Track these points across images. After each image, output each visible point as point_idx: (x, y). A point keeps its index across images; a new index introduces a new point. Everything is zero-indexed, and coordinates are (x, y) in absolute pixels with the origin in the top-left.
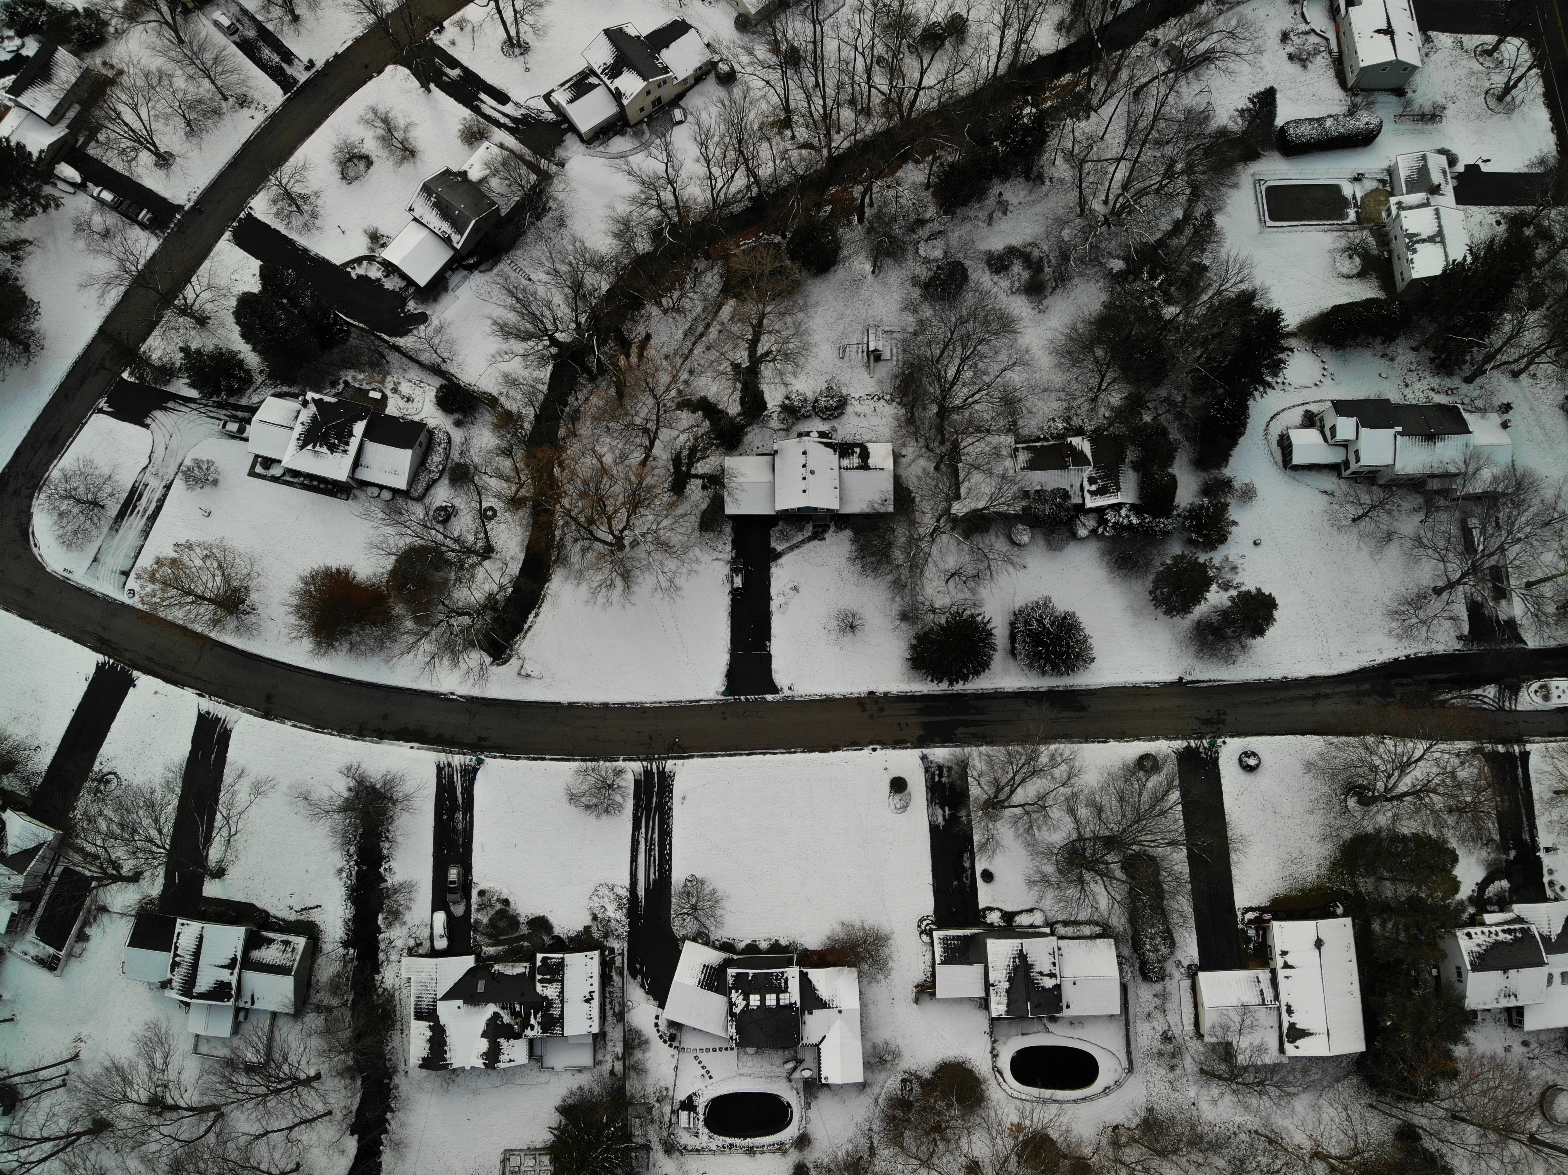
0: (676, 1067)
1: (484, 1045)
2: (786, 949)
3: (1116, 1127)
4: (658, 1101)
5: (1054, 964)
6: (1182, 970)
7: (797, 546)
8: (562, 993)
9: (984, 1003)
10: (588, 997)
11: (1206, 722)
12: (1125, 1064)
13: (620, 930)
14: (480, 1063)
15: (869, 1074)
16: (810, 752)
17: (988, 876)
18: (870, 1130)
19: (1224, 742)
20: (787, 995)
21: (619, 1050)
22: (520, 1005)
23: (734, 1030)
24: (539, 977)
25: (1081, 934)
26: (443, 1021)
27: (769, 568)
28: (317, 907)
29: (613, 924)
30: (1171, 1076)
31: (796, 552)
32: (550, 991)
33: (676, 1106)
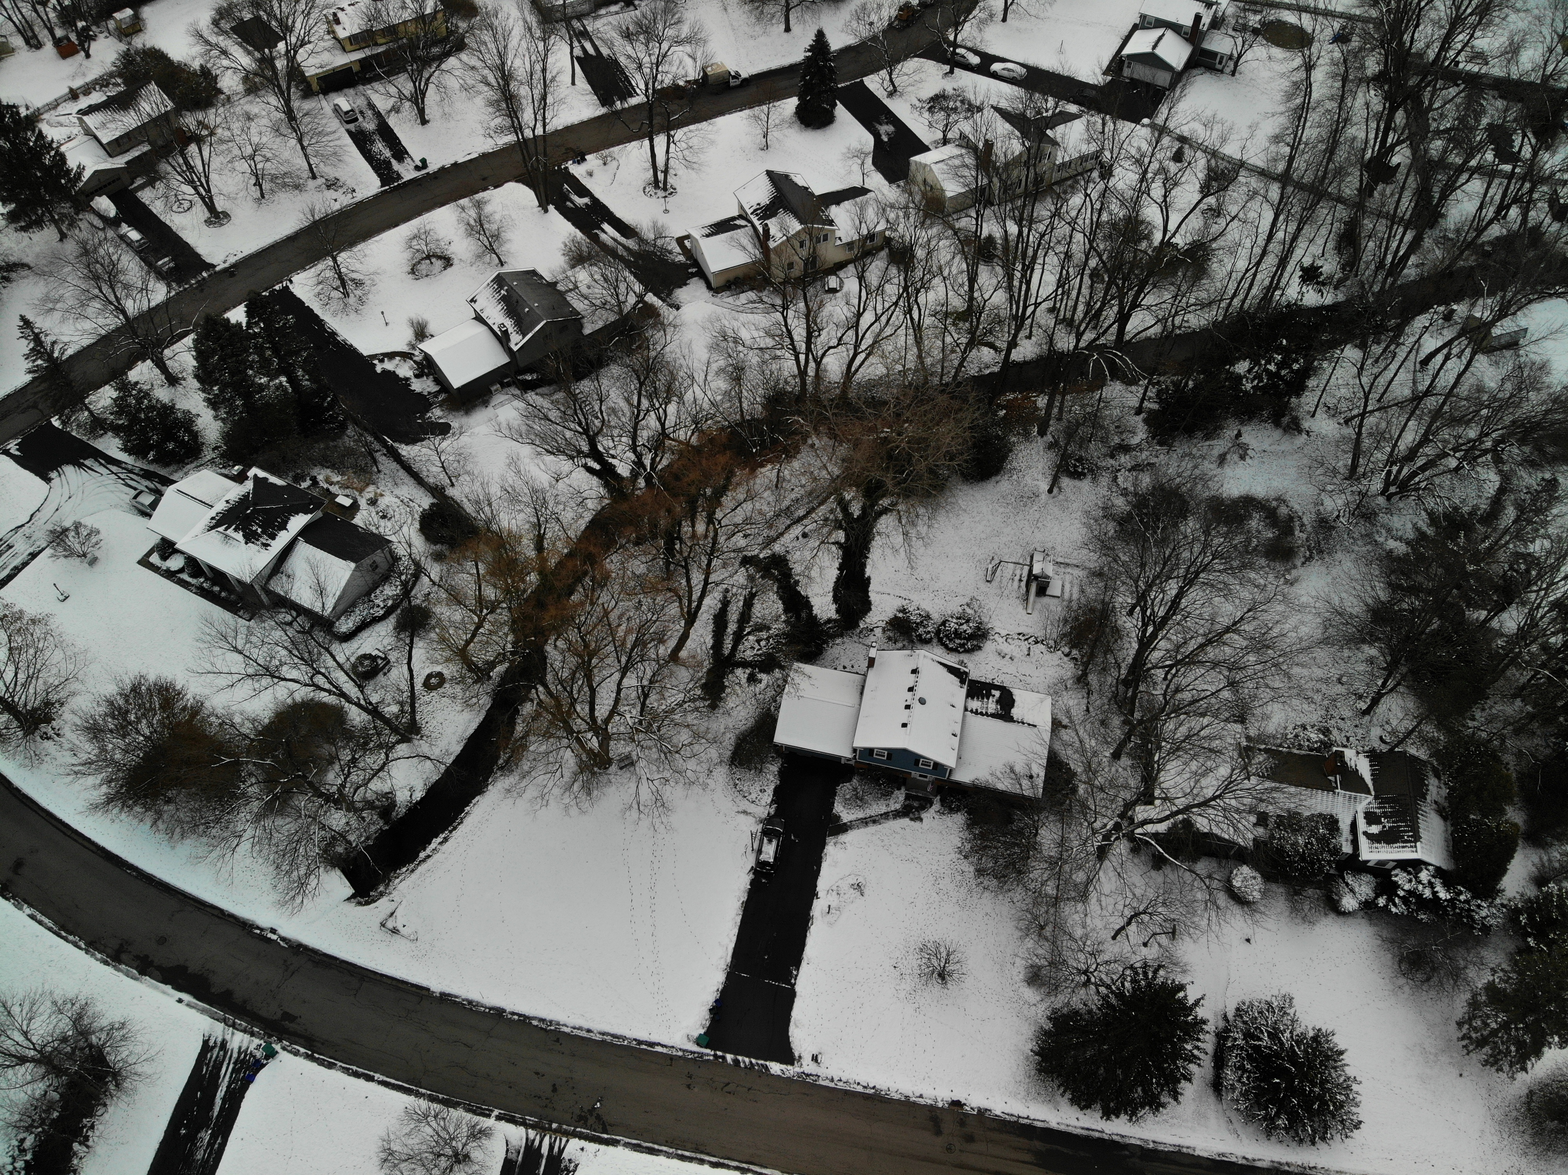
7: (873, 820)
27: (823, 845)
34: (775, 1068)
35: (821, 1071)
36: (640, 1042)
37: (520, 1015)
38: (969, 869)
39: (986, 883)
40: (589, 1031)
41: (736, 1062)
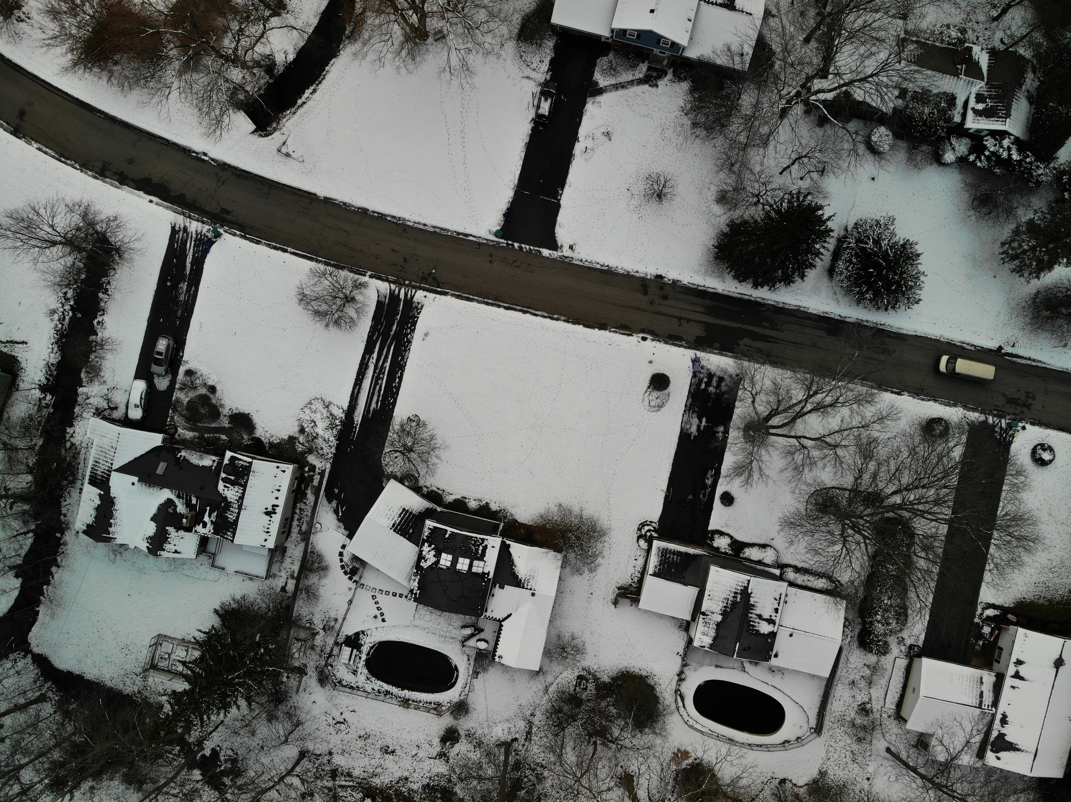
0: (350, 602)
1: (151, 529)
2: (495, 515)
3: (783, 781)
4: (324, 629)
5: (776, 610)
6: (903, 648)
7: (622, 86)
8: (242, 498)
9: (686, 626)
10: (270, 509)
11: (1012, 401)
12: (813, 723)
13: (326, 450)
14: (144, 546)
15: (547, 661)
16: (574, 323)
17: (728, 499)
18: (532, 715)
19: (1024, 428)
20: (482, 563)
21: (296, 568)
22: (197, 498)
23: (416, 584)
24: (223, 475)
25: (810, 584)
26: (114, 492)
27: (584, 104)
28: (23, 343)
29: (320, 441)
30: (855, 747)
31: (621, 92)
32: (231, 494)
33: (341, 639)
34: (546, 252)
35: (575, 255)
36: (459, 234)
37: (378, 213)
38: (687, 122)
39: (698, 133)
40: (425, 225)
41: (521, 248)
